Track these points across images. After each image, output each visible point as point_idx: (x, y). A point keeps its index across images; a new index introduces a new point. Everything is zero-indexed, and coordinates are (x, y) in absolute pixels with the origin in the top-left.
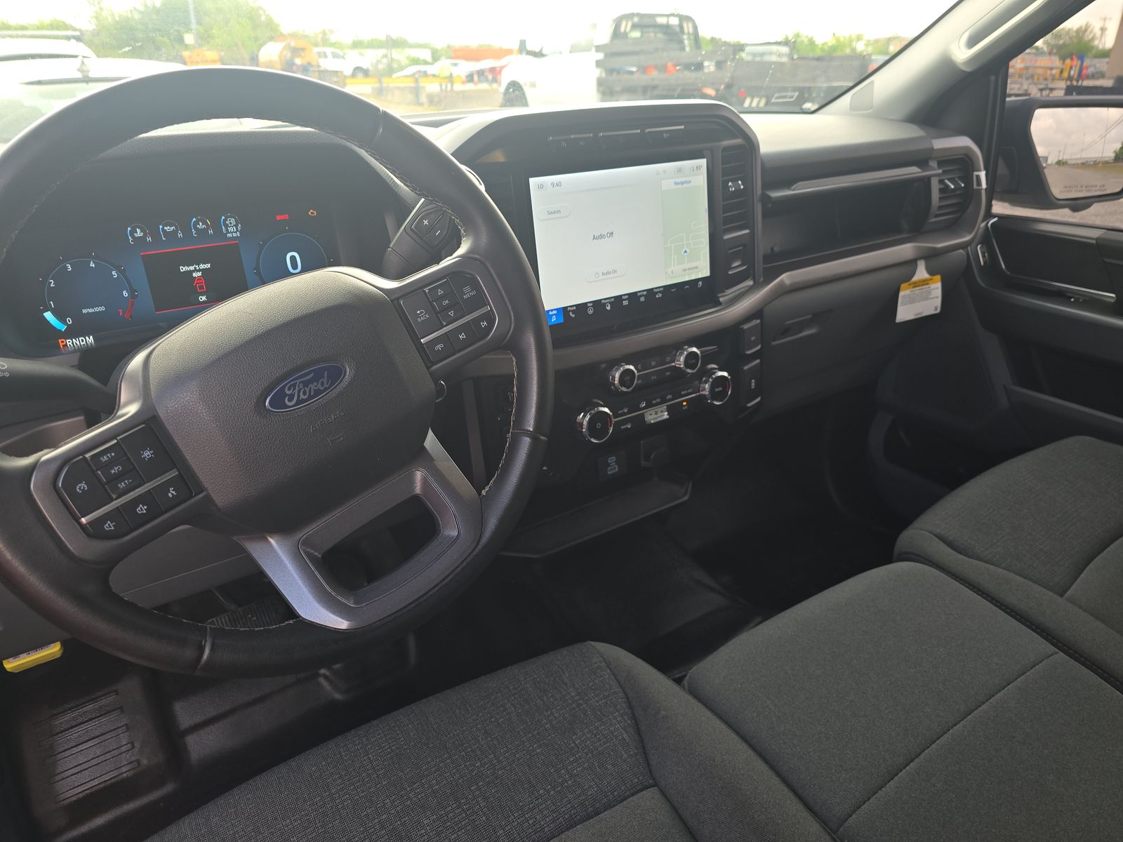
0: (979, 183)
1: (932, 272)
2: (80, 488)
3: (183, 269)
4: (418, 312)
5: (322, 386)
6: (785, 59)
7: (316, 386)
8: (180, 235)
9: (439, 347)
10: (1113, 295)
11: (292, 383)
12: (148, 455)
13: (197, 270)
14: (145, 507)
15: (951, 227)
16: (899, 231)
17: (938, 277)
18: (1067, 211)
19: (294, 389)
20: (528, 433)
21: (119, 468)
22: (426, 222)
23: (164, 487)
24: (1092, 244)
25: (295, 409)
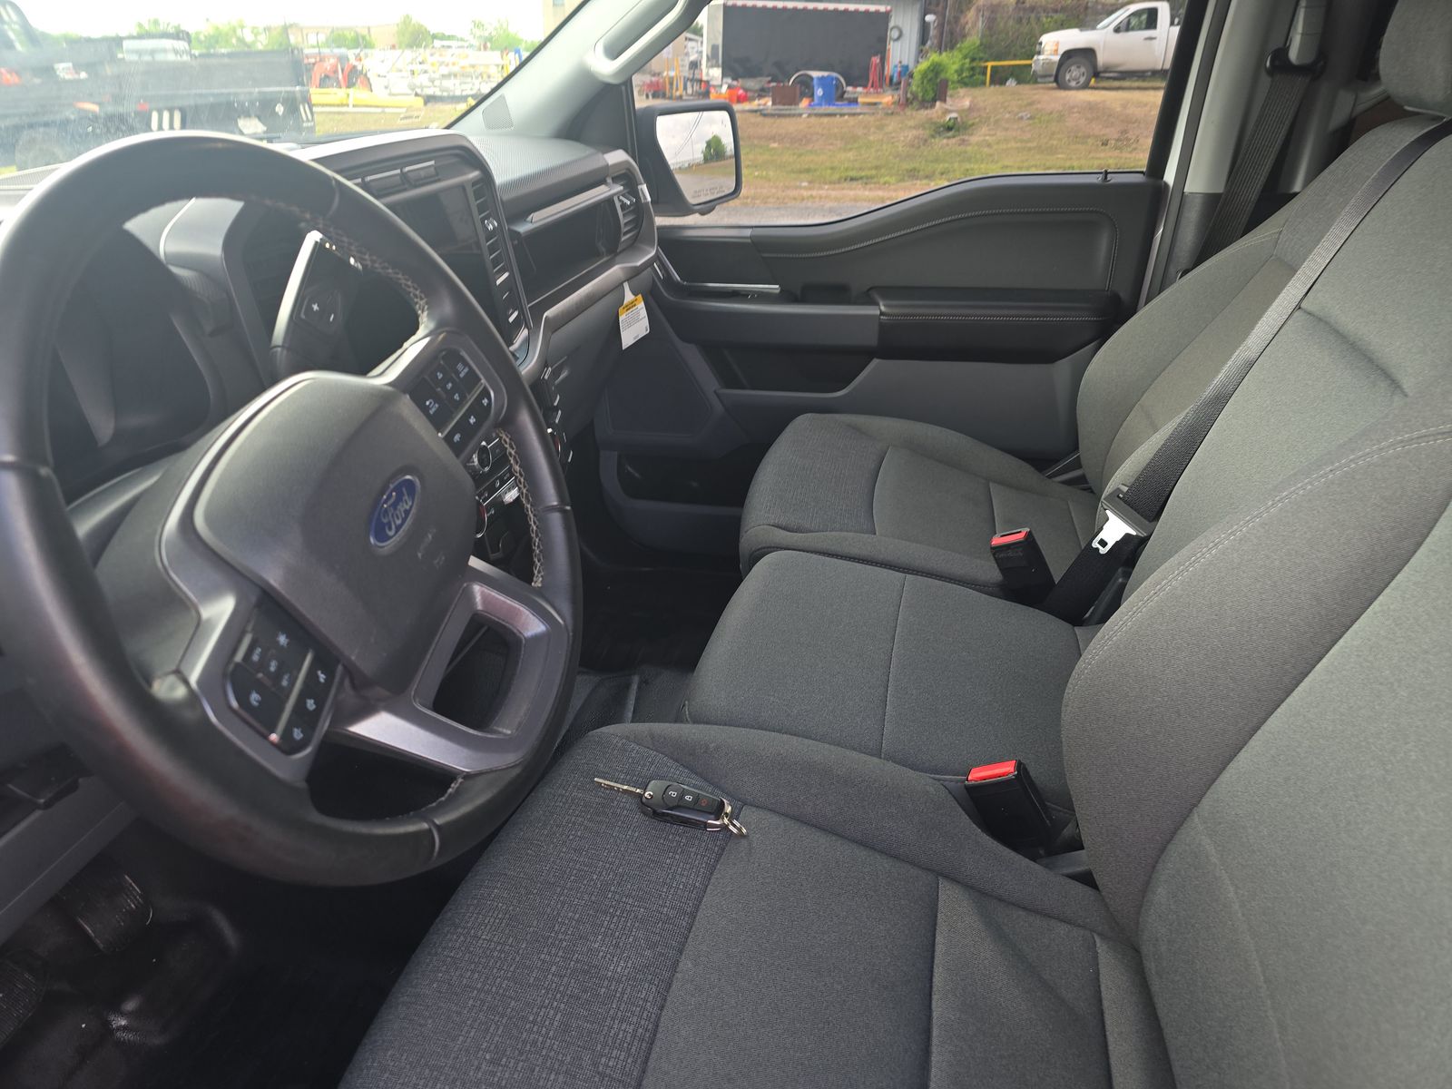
0: (645, 198)
1: (635, 294)
6: (186, 58)
9: (457, 437)
10: (777, 286)
12: (284, 641)
15: (634, 246)
16: (598, 255)
17: (640, 296)
18: (697, 215)
22: (315, 307)
23: (311, 674)
24: (749, 244)
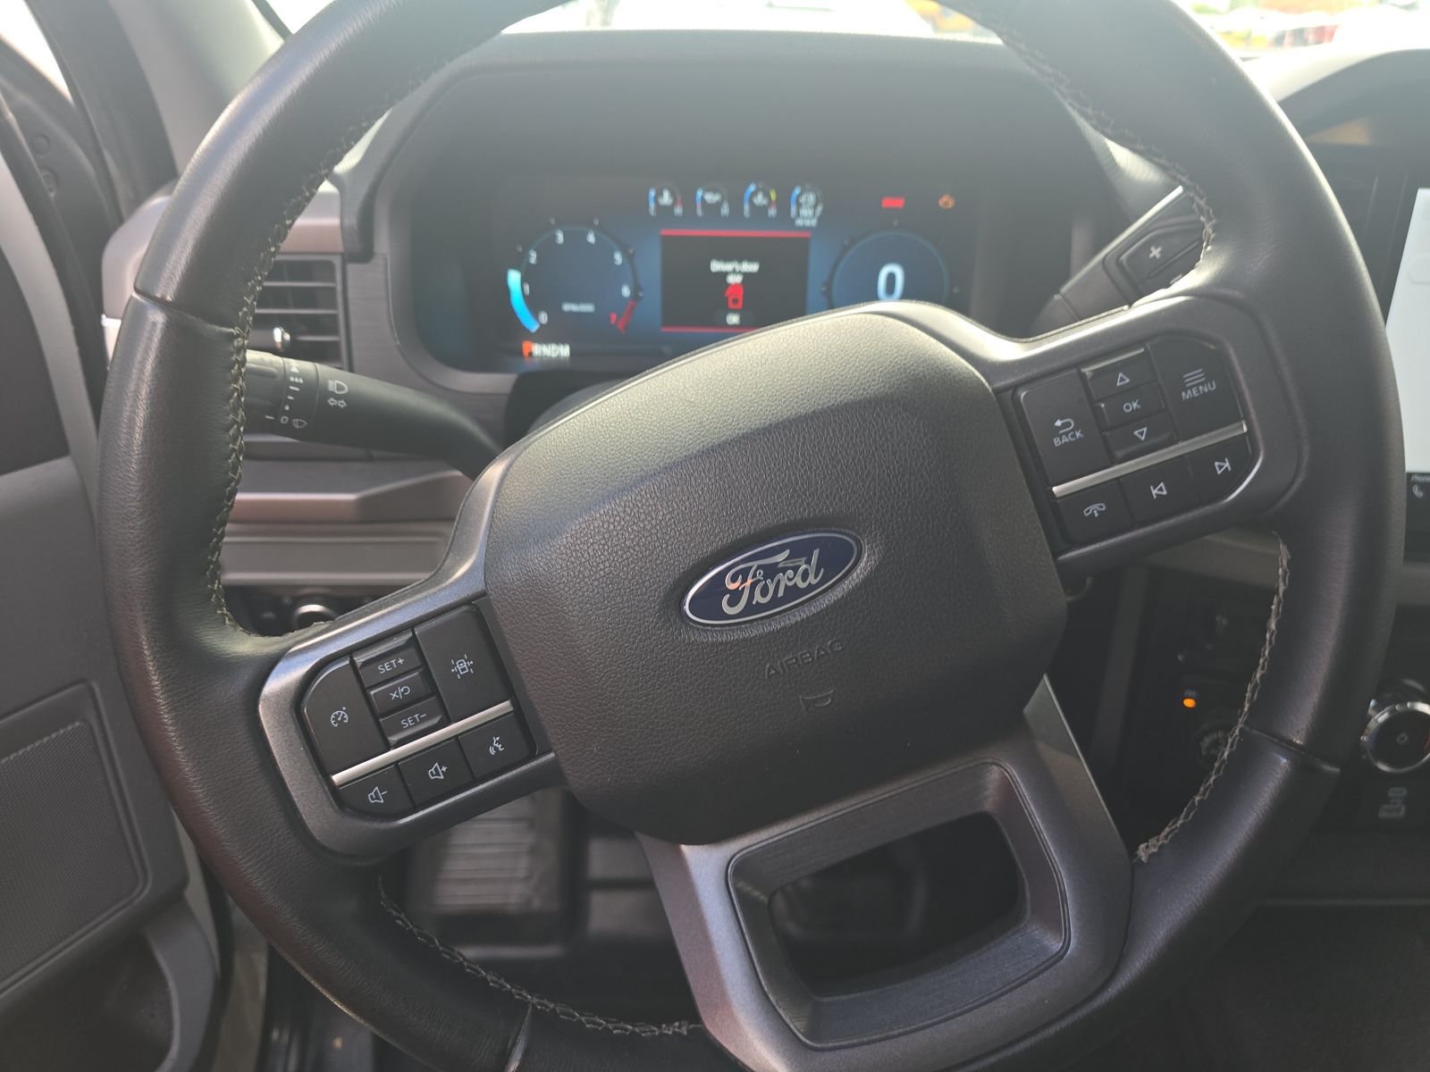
2: (337, 716)
3: (716, 266)
4: (1058, 423)
5: (804, 580)
7: (790, 580)
8: (725, 210)
9: (1095, 509)
11: (741, 567)
12: (463, 669)
13: (735, 271)
14: (444, 769)
19: (744, 580)
20: (1287, 746)
21: (406, 690)
23: (484, 734)
25: (739, 623)
